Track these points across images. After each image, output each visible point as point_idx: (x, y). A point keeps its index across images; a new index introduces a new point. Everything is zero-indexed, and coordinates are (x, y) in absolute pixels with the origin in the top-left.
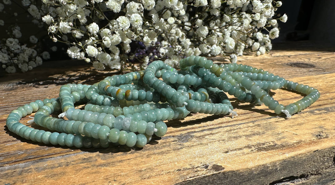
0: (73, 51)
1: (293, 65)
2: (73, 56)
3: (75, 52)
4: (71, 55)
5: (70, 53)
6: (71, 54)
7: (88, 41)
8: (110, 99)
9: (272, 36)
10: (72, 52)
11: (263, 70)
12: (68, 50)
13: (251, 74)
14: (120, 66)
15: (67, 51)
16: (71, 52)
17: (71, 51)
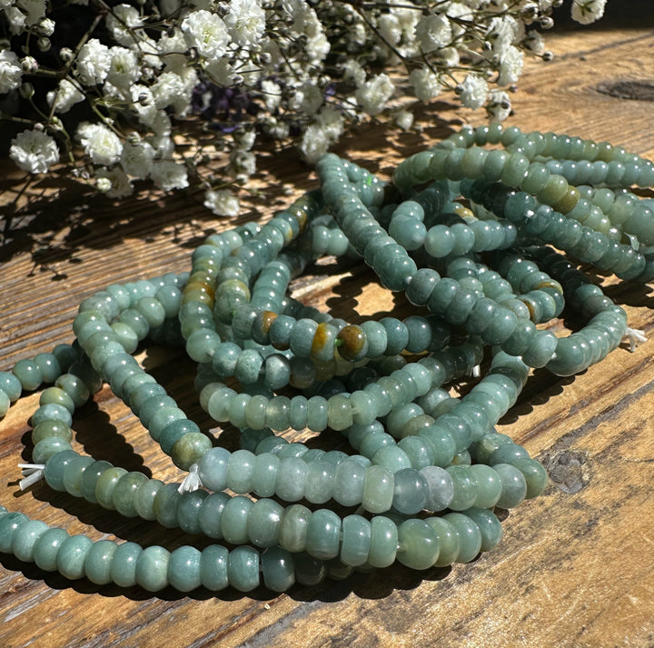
0: (31, 149)
1: (616, 93)
2: (34, 166)
3: (40, 151)
4: (28, 163)
5: (22, 159)
6: (27, 160)
7: (56, 97)
8: (283, 358)
9: (583, 14)
10: (28, 152)
11: (609, 144)
12: (13, 148)
13: (589, 165)
14: (185, 177)
15: (8, 152)
16: (25, 155)
17: (23, 148)
